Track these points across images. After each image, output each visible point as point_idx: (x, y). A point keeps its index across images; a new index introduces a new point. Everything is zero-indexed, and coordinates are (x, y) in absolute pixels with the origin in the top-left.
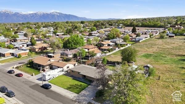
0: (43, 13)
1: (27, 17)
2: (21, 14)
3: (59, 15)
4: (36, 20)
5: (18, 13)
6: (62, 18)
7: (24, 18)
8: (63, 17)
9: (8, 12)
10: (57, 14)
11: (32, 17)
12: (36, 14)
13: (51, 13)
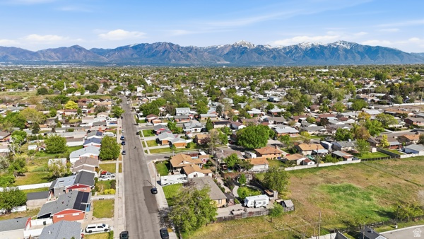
0: (312, 45)
1: (279, 53)
2: (267, 49)
3: (349, 48)
4: (294, 60)
5: (262, 46)
6: (356, 55)
7: (272, 56)
8: (358, 53)
9: (245, 44)
10: (345, 46)
11: (287, 53)
12: (296, 47)
13: (329, 45)
